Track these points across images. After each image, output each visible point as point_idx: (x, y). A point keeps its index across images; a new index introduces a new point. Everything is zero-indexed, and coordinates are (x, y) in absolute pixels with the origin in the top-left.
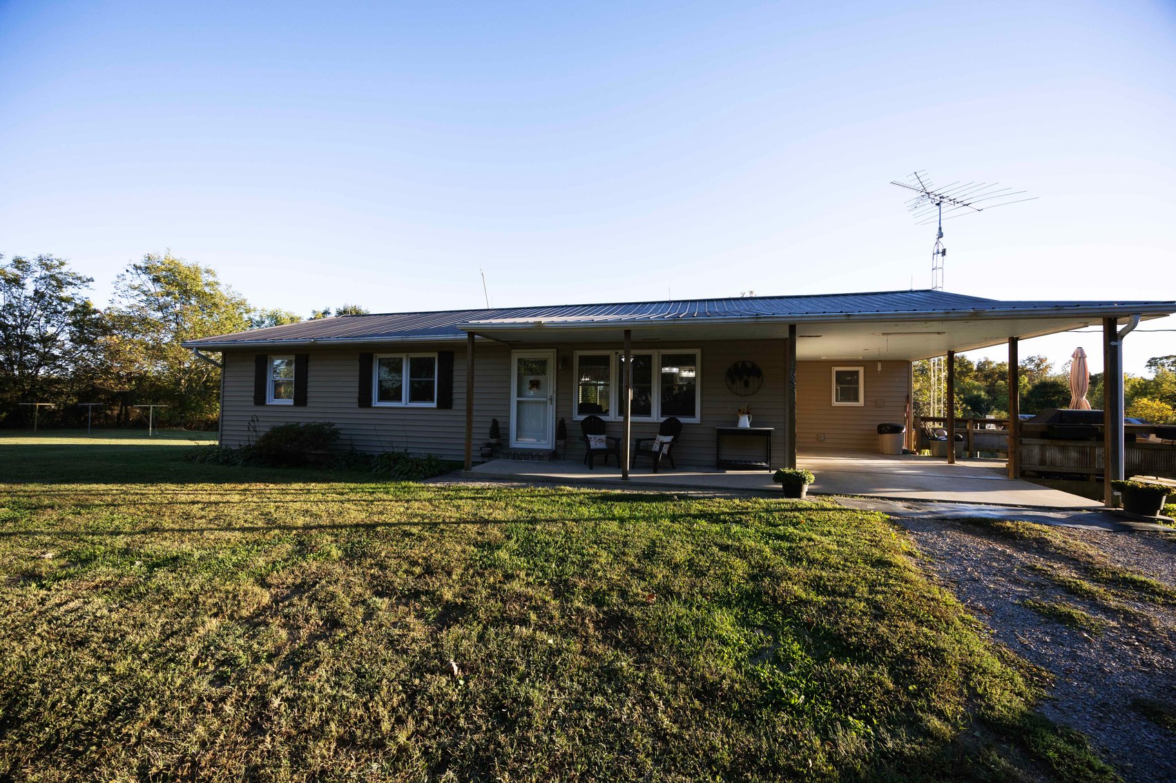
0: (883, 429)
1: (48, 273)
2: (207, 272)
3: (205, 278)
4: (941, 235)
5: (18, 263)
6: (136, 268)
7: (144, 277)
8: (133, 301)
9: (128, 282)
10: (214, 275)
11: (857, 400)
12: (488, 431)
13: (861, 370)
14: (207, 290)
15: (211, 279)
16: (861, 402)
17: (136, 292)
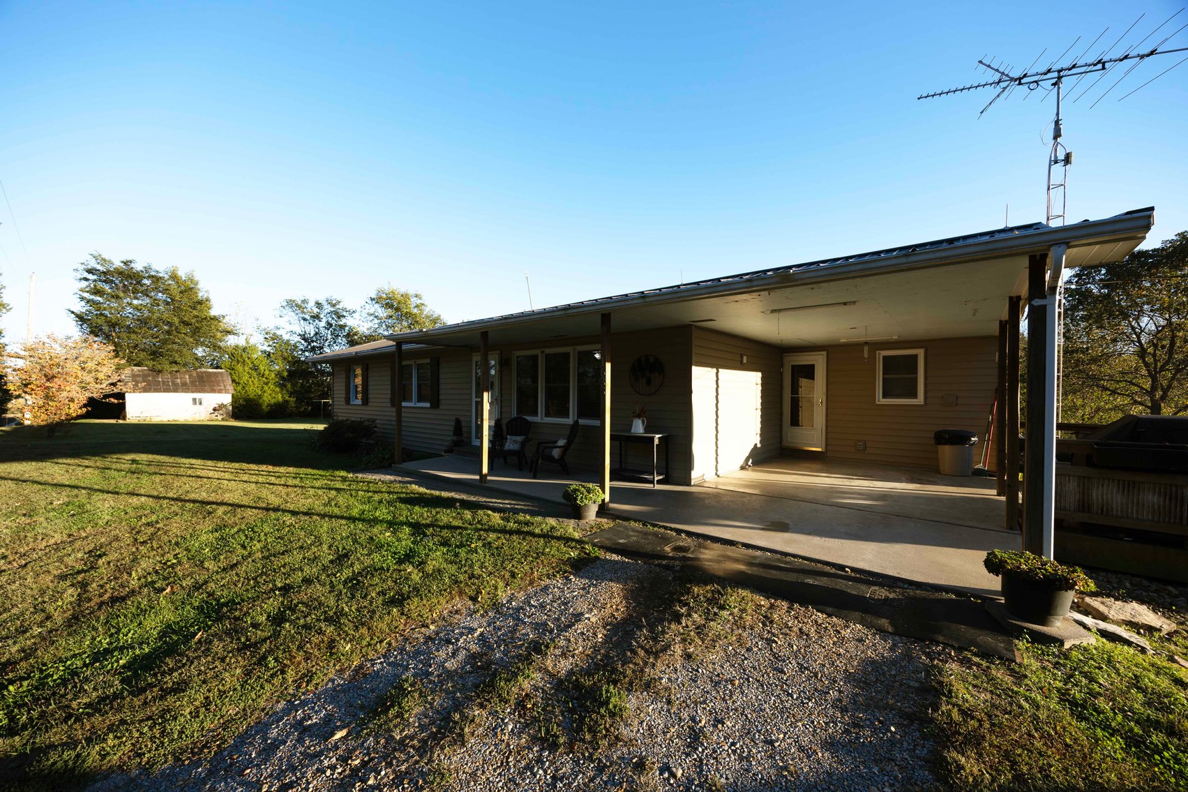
0: (942, 438)
1: (332, 309)
2: (416, 296)
3: (414, 301)
4: (1057, 134)
5: (319, 305)
6: (372, 299)
7: (377, 306)
8: (370, 324)
9: (367, 311)
10: (420, 298)
11: (915, 396)
12: (452, 428)
13: (921, 353)
14: (415, 311)
15: (419, 302)
16: (920, 399)
17: (372, 318)
